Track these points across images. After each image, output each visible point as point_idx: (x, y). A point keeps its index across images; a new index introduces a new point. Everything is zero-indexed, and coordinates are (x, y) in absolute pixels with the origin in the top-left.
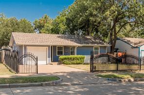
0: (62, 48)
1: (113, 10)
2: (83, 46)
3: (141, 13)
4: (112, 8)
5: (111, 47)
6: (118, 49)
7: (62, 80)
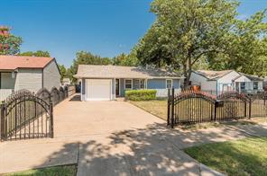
0: (131, 80)
5: (185, 80)
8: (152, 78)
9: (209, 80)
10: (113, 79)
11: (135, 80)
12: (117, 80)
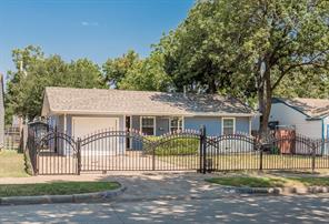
0: (152, 120)
1: (261, 39)
2: (195, 117)
3: (323, 43)
4: (258, 34)
6: (277, 123)
7: (123, 191)
8: (193, 114)
9: (309, 119)
10: (120, 116)
11: (161, 119)
12: (128, 118)
